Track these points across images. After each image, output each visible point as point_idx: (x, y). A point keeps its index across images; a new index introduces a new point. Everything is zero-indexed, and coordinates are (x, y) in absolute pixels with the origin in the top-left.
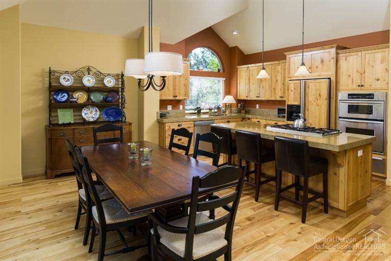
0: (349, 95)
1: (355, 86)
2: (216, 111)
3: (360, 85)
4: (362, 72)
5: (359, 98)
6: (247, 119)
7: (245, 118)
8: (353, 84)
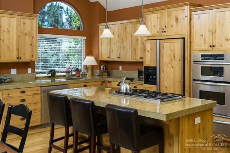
0: (202, 56)
1: (207, 46)
2: (73, 73)
3: (212, 45)
4: (214, 32)
5: (211, 59)
6: (107, 82)
7: (106, 82)
8: (205, 44)
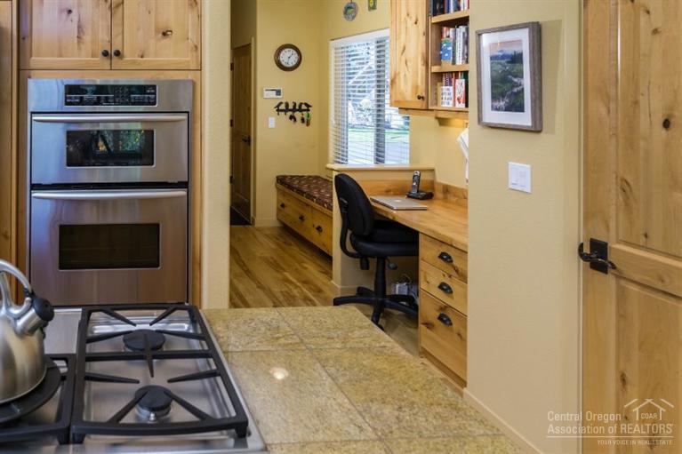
0: (71, 90)
1: (87, 55)
5: (107, 102)
8: (82, 46)
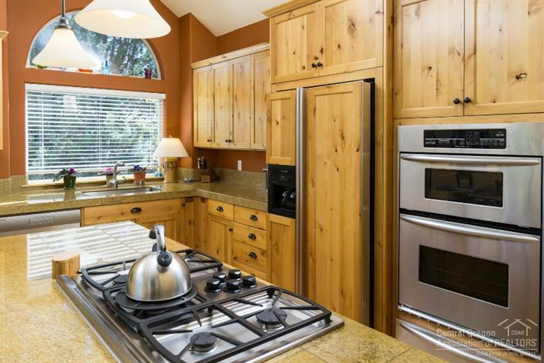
0: (428, 134)
1: (444, 104)
3: (461, 99)
6: (200, 199)
7: (195, 199)
8: (440, 96)
